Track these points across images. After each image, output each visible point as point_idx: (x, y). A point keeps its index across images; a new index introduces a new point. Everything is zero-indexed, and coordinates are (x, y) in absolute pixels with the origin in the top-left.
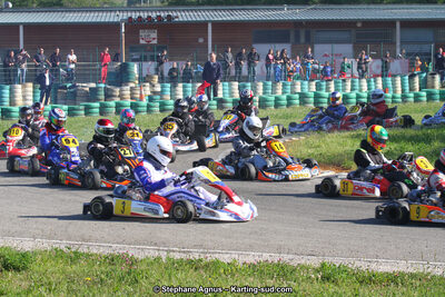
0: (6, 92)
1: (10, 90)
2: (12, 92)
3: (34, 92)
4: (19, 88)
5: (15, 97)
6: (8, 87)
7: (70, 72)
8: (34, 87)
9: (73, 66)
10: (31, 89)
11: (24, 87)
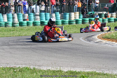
0: (68, 15)
1: (69, 15)
2: (70, 16)
3: (79, 16)
4: (73, 14)
5: (71, 18)
6: (68, 14)
7: (96, 7)
8: (79, 14)
9: (98, 5)
10: (78, 14)
11: (75, 13)
